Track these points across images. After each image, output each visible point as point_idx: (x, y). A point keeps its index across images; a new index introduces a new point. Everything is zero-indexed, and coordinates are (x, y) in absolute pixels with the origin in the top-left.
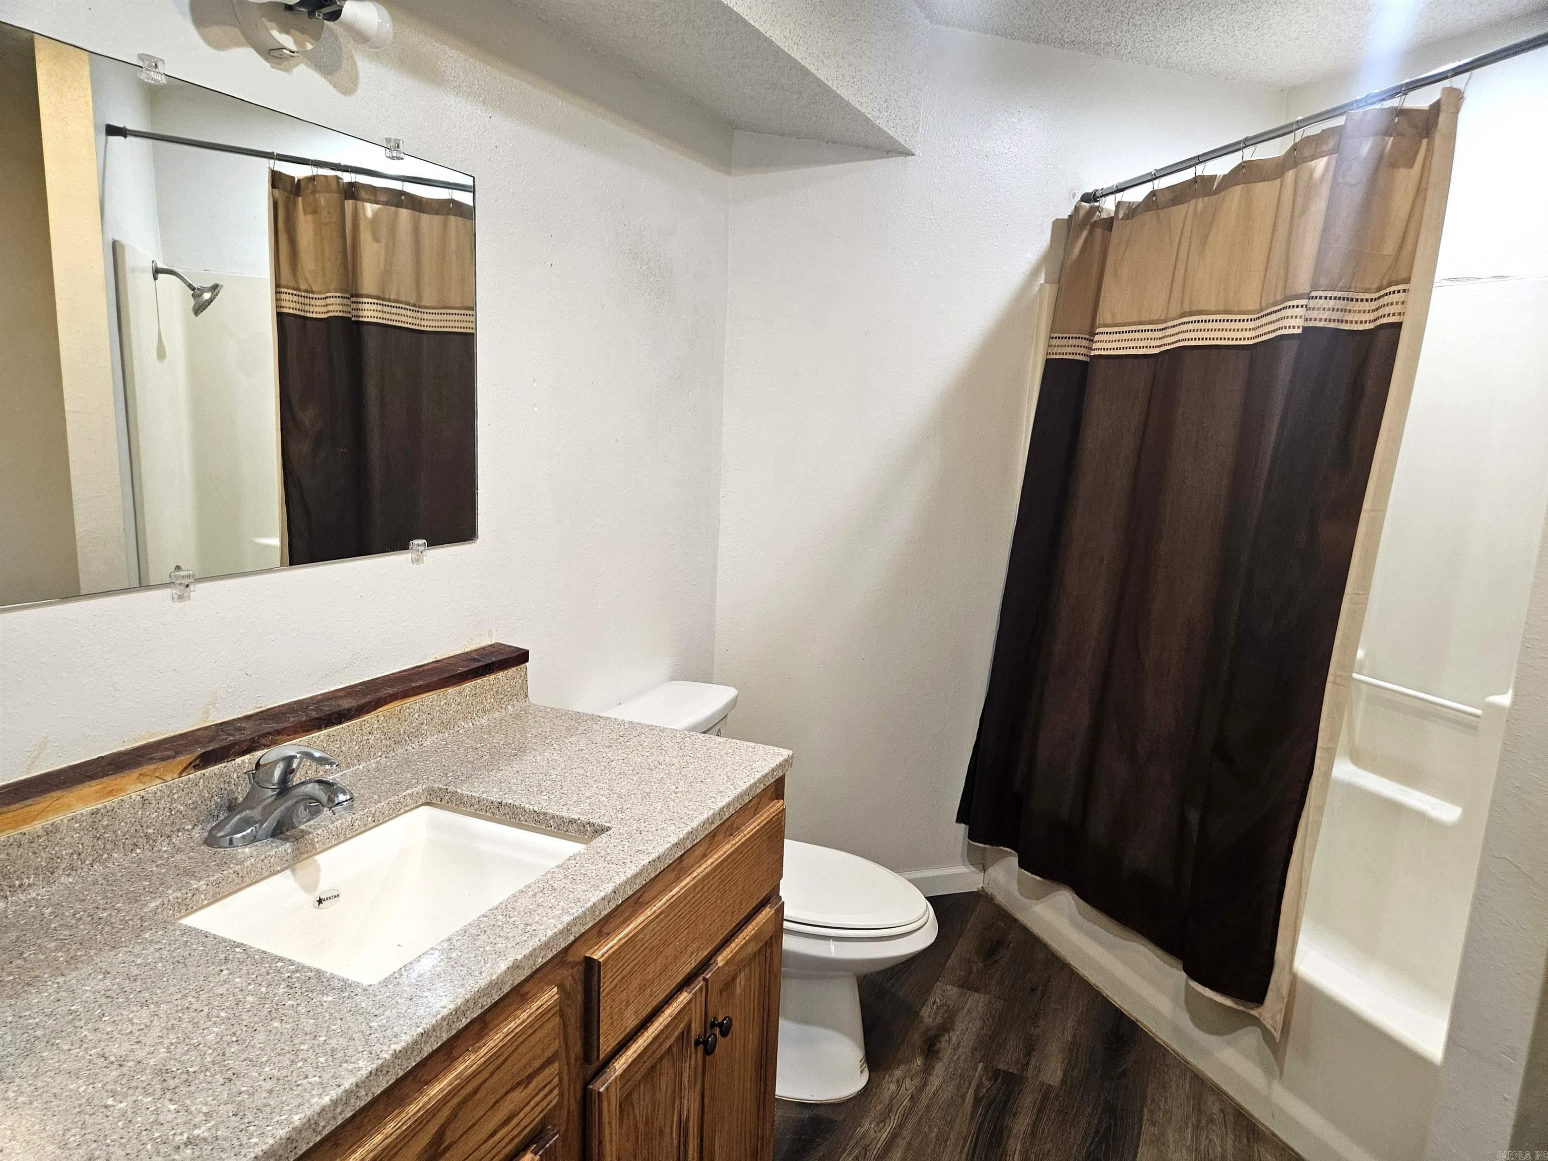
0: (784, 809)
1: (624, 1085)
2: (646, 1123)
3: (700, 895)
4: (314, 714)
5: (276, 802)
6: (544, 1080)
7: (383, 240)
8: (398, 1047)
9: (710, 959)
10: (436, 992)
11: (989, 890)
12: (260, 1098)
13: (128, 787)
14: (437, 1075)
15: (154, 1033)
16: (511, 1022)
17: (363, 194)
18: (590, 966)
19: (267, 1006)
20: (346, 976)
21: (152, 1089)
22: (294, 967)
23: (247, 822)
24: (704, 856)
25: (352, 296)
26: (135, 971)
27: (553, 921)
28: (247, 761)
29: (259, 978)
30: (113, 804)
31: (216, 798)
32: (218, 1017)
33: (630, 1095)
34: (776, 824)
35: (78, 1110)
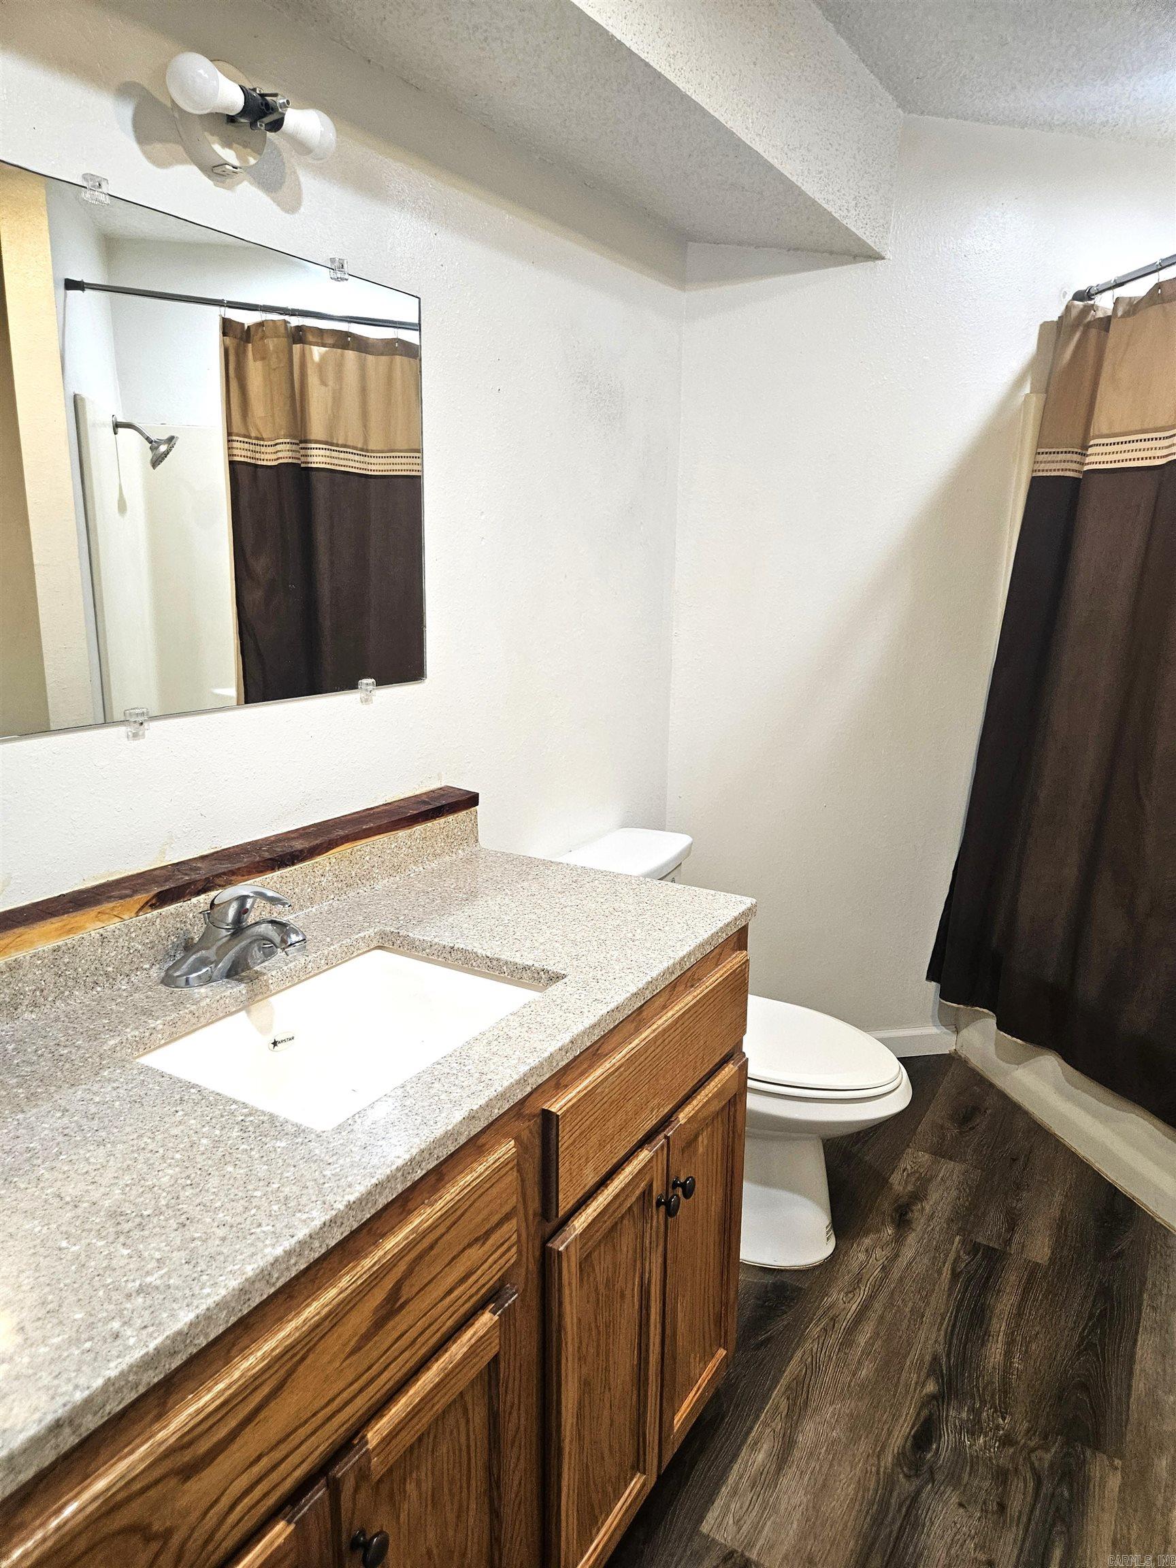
0: (747, 960)
1: (584, 1245)
2: (607, 1285)
3: (660, 1048)
4: (267, 855)
5: (231, 943)
6: (502, 1237)
7: (331, 383)
8: (352, 1198)
9: (671, 1116)
10: (390, 1141)
11: (963, 1053)
12: (213, 1245)
13: (87, 925)
14: (393, 1228)
15: (110, 1174)
16: (467, 1174)
17: (310, 338)
18: (548, 1117)
19: (221, 1150)
20: (299, 1122)
21: (107, 1231)
22: (247, 1110)
23: (204, 962)
24: (664, 1007)
25: (301, 442)
26: (93, 1109)
27: (509, 1071)
28: (203, 900)
29: (213, 1120)
30: (74, 942)
31: (173, 938)
32: (173, 1159)
33: (589, 1255)
34: (740, 976)
35: (32, 1251)
